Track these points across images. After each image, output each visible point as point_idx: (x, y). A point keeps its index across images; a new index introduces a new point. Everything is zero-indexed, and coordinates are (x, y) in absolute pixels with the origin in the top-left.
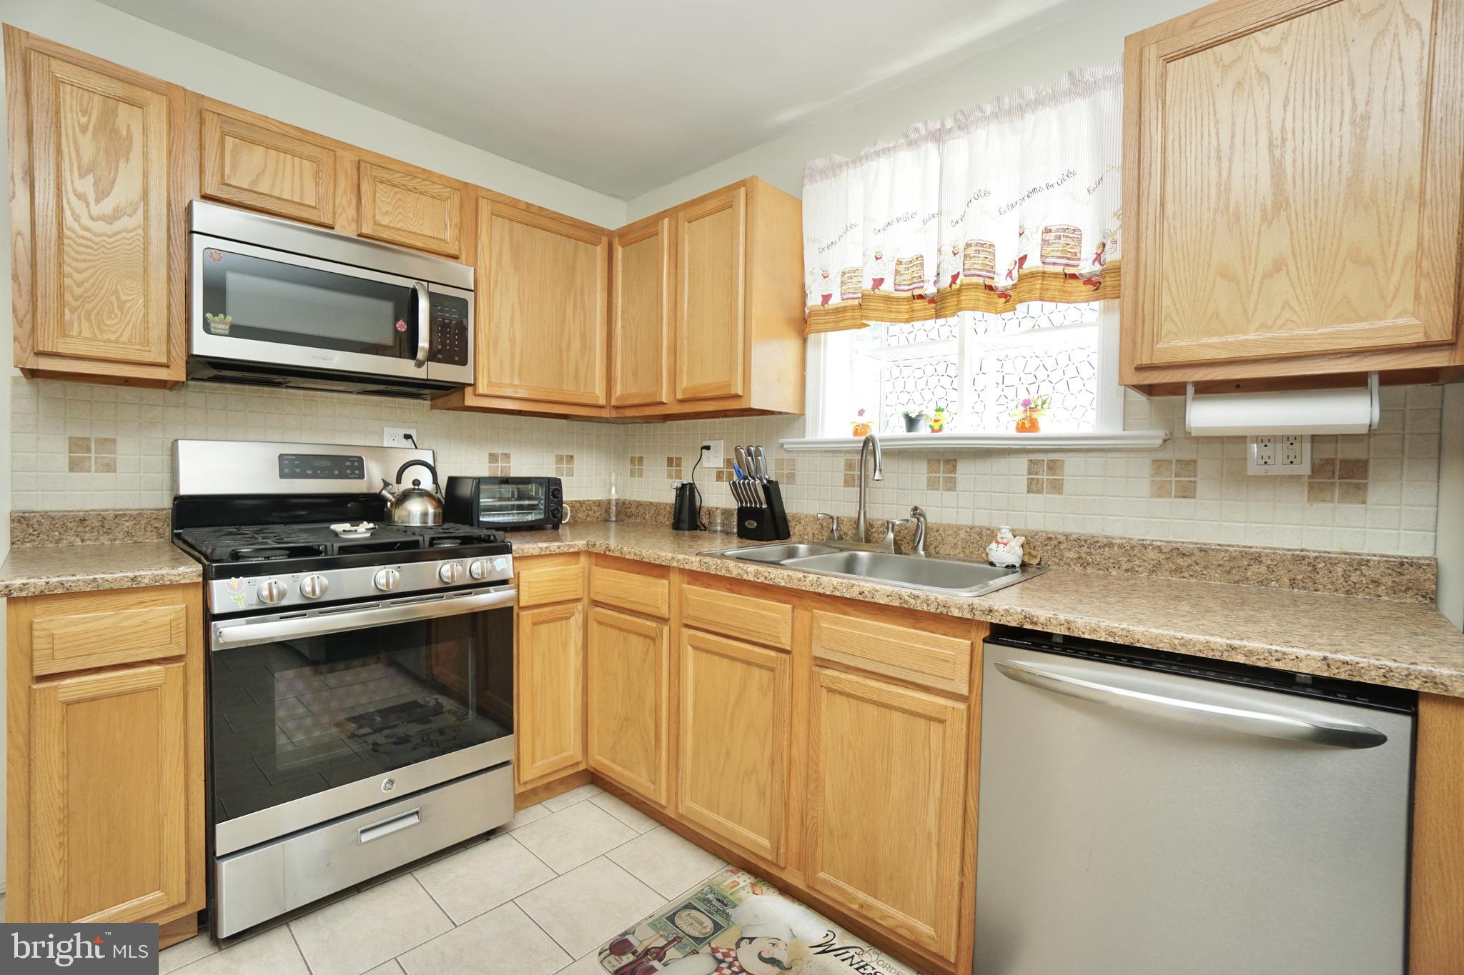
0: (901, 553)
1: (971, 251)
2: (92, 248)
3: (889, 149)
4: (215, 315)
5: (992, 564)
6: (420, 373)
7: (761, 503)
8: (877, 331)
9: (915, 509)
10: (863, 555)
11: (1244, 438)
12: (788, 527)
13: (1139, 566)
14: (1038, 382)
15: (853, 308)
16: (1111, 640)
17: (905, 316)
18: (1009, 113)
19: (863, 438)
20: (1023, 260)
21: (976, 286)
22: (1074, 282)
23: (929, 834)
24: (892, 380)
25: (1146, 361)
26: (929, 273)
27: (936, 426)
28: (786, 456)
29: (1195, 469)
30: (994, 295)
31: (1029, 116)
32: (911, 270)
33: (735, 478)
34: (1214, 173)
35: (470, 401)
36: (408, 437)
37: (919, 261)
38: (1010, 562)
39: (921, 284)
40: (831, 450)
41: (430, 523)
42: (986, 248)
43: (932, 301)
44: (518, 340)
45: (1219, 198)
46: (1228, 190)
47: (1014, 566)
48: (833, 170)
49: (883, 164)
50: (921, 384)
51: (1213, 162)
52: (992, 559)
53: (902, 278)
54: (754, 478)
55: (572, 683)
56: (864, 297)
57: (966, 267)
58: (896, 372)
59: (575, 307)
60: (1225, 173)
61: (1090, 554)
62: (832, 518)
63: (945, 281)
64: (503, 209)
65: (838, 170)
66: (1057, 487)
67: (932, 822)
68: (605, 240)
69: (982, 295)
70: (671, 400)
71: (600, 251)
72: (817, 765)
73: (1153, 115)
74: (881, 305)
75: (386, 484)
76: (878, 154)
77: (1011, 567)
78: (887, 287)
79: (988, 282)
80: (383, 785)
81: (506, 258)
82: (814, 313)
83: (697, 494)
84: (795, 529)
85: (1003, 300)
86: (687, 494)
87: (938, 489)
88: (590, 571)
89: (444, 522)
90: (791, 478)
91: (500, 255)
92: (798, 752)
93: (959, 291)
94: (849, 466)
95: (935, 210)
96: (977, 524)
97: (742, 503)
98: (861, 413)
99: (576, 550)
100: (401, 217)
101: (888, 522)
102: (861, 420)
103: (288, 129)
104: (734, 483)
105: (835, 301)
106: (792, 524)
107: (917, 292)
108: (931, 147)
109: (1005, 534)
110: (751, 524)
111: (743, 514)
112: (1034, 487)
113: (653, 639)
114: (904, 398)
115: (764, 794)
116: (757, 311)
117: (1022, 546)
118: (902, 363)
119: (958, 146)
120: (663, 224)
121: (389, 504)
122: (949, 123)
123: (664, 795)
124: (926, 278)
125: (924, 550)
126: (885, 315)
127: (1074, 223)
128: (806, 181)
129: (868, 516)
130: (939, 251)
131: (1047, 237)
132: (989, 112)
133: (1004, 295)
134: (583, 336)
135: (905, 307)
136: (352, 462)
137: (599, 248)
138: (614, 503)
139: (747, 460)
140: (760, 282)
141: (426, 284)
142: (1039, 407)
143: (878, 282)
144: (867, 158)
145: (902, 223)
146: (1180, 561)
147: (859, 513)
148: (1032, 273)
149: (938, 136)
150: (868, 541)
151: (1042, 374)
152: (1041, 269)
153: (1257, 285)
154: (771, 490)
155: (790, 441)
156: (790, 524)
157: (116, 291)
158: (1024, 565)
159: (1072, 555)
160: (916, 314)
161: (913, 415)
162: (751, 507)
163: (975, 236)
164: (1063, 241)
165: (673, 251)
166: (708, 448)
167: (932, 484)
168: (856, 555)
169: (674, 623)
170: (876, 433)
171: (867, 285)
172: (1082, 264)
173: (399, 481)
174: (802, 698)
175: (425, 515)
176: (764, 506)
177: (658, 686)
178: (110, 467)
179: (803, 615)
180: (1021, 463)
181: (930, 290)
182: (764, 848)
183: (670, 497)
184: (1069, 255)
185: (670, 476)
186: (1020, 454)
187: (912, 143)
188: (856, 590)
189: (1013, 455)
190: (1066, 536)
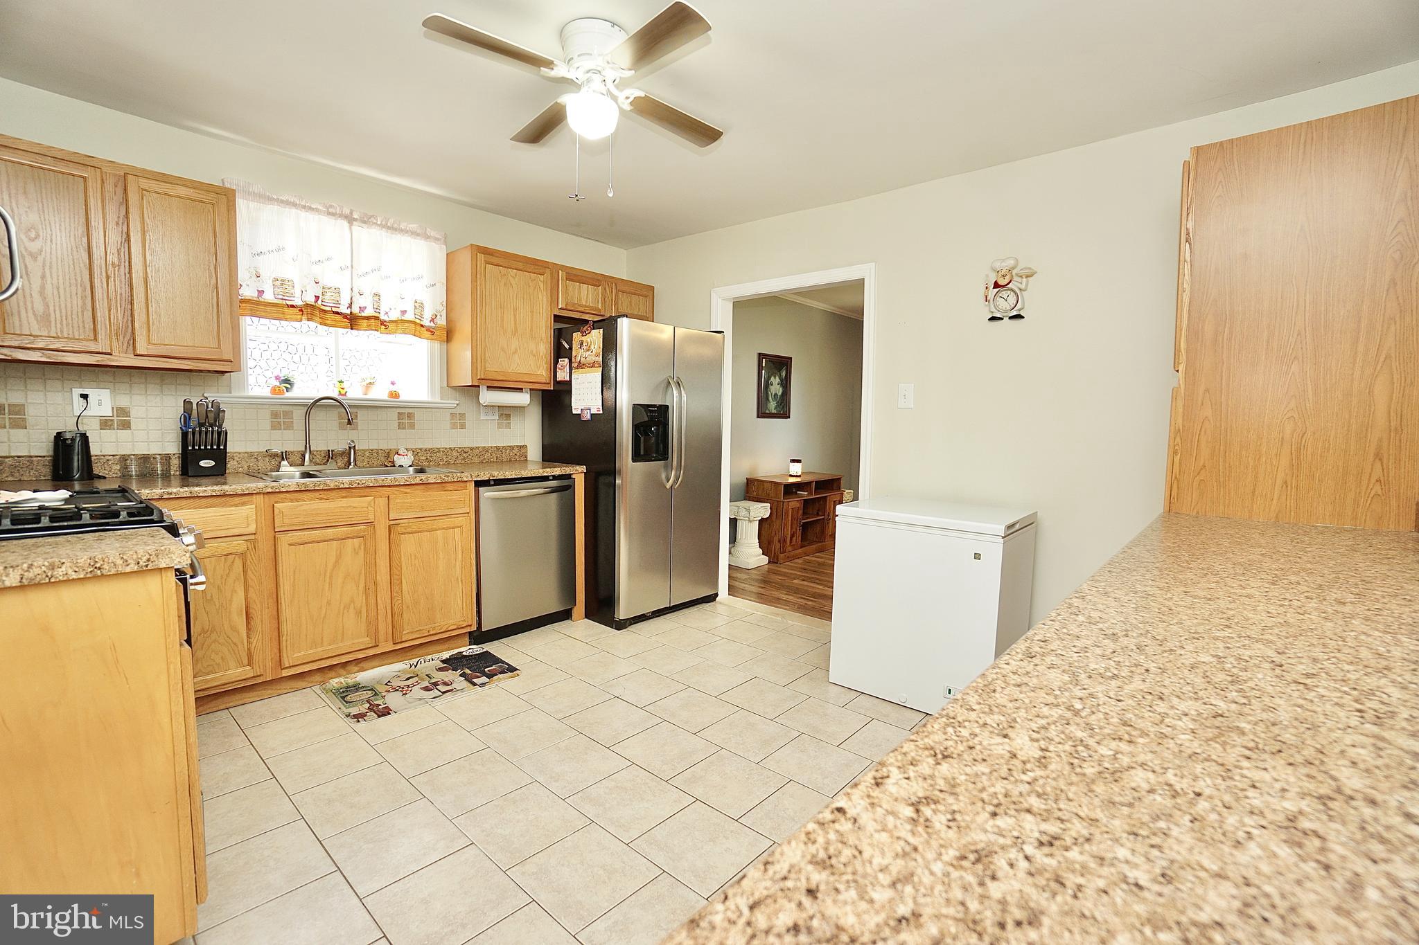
18: (389, 228)
23: (458, 578)
25: (482, 377)
26: (345, 302)
29: (465, 416)
32: (330, 296)
37: (338, 289)
38: (409, 464)
39: (338, 305)
40: (256, 404)
43: (345, 315)
52: (400, 464)
66: (412, 426)
67: (458, 572)
85: (384, 327)
87: (346, 430)
92: (382, 577)
94: (274, 415)
95: (348, 265)
101: (329, 451)
107: (336, 310)
108: (345, 224)
109: (402, 452)
110: (208, 463)
112: (401, 426)
113: (239, 554)
119: (362, 232)
122: (357, 215)
123: (261, 667)
124: (342, 302)
125: (354, 465)
126: (319, 320)
130: (351, 290)
132: (380, 222)
133: (383, 324)
143: (317, 298)
147: (306, 447)
148: (407, 320)
149: (350, 219)
159: (424, 458)
162: (207, 449)
166: (85, 396)
174: (383, 545)
176: (221, 447)
180: (393, 415)
181: (345, 309)
186: (395, 409)
187: (330, 214)
188: (418, 479)
189: (389, 410)
190: (421, 449)
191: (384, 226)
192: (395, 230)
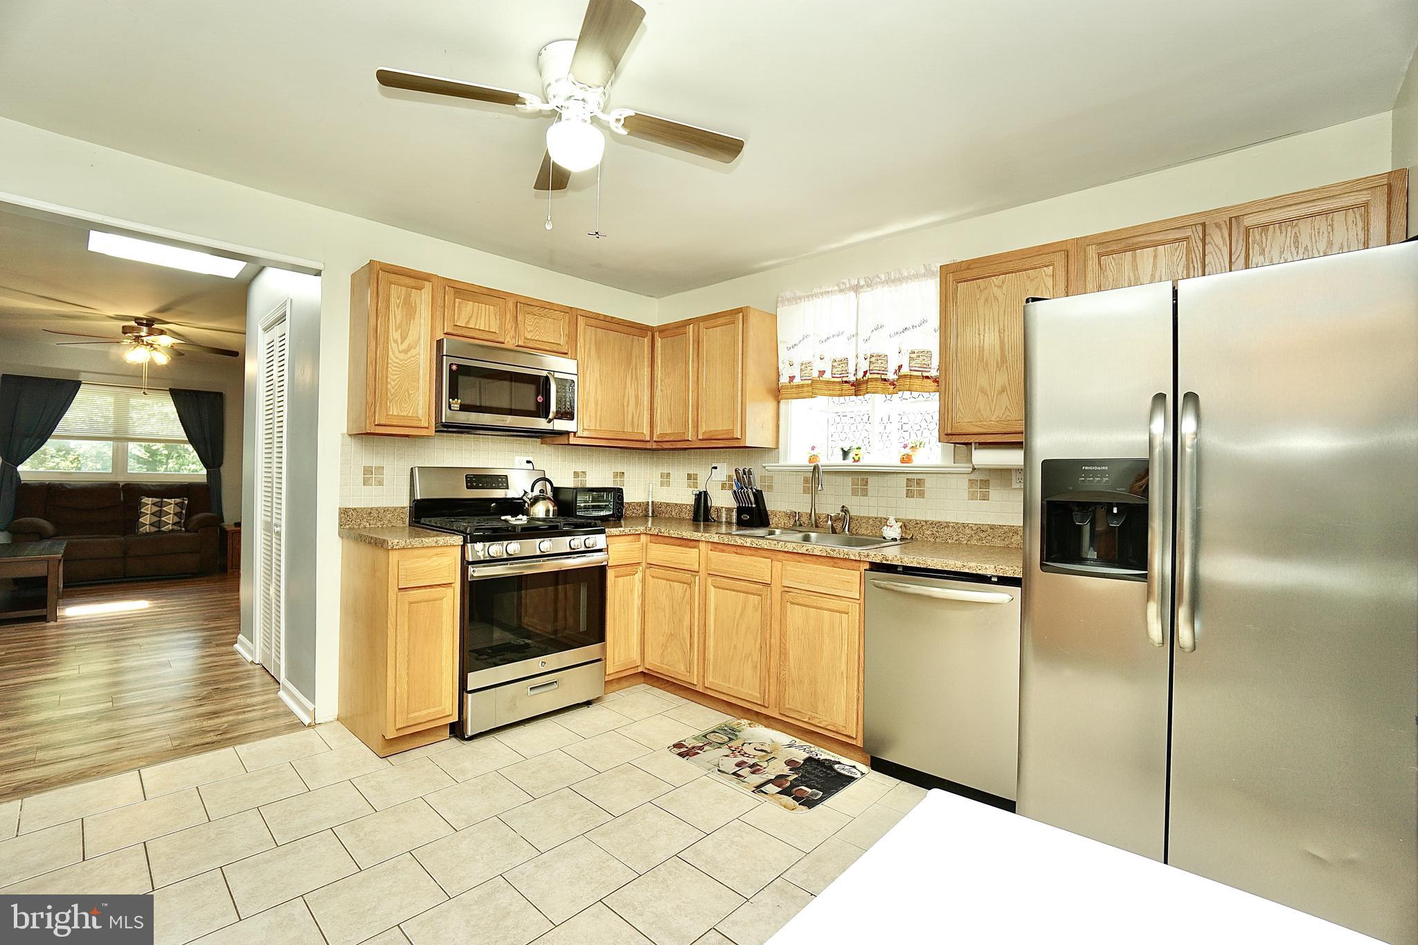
0: (836, 533)
1: (873, 359)
2: (398, 367)
3: (828, 292)
4: (453, 400)
5: (884, 538)
6: (549, 427)
7: (752, 504)
8: (821, 401)
9: (843, 507)
10: (813, 535)
11: (1011, 470)
12: (768, 519)
13: (962, 538)
14: (922, 429)
15: (808, 385)
16: (918, 566)
17: (839, 393)
18: (893, 281)
19: (813, 464)
20: (900, 367)
21: (876, 379)
22: (929, 381)
23: (842, 673)
24: (835, 425)
25: (949, 432)
26: (852, 369)
27: (856, 458)
28: (767, 474)
29: (989, 484)
30: (887, 383)
31: (904, 285)
32: (841, 365)
33: (735, 488)
34: (978, 342)
35: (572, 440)
36: (528, 462)
37: (845, 361)
38: (894, 536)
39: (847, 375)
40: (796, 471)
41: (551, 516)
42: (882, 358)
43: (853, 385)
44: (599, 402)
45: (979, 354)
46: (983, 350)
47: (896, 539)
48: (796, 299)
49: (824, 301)
50: (853, 428)
51: (977, 336)
52: (884, 535)
53: (836, 370)
54: (747, 488)
55: (636, 615)
56: (813, 381)
57: (871, 368)
58: (838, 419)
59: (632, 378)
60: (982, 341)
61: (938, 532)
62: (795, 513)
63: (860, 375)
64: (593, 322)
65: (799, 301)
66: (921, 494)
67: (844, 666)
68: (650, 334)
69: (880, 385)
70: (694, 438)
71: (647, 341)
72: (785, 645)
73: (951, 309)
74: (823, 386)
75: (526, 492)
76: (822, 294)
77: (895, 540)
78: (828, 376)
79: (883, 377)
80: (540, 664)
81: (593, 352)
82: (784, 387)
83: (709, 498)
84: (773, 521)
85: (893, 387)
86: (702, 499)
87: (858, 495)
88: (647, 545)
89: (558, 516)
90: (770, 487)
91: (590, 348)
92: (775, 641)
93: (867, 381)
94: (806, 480)
95: (854, 333)
96: (879, 516)
97: (739, 504)
98: (813, 448)
99: (639, 532)
100: (537, 333)
101: (828, 515)
102: (814, 452)
103: (483, 289)
104: (735, 491)
105: (797, 381)
106: (771, 517)
107: (844, 379)
108: (852, 294)
109: (892, 521)
110: (746, 517)
111: (740, 511)
112: (909, 494)
113: (689, 584)
114: (843, 436)
115: (756, 667)
116: (749, 385)
117: (901, 527)
118: (841, 415)
119: (866, 296)
120: (689, 328)
121: (526, 505)
122: (862, 283)
123: (695, 678)
124: (849, 371)
125: (848, 531)
126: (826, 392)
127: (926, 348)
128: (779, 305)
129: (817, 512)
130: (857, 357)
131: (913, 356)
132: (883, 279)
133: (892, 384)
134: (637, 397)
135: (838, 387)
136: (502, 479)
137: (646, 339)
138: (650, 504)
139: (743, 477)
140: (751, 369)
141: (552, 373)
142: (918, 447)
143: (822, 373)
144: (816, 295)
145: (836, 338)
146: (981, 535)
147: (811, 510)
148: (905, 375)
149: (856, 289)
150: (817, 526)
151: (924, 424)
152: (909, 374)
153: (995, 397)
154: (758, 495)
155: (770, 465)
156: (770, 517)
157: (407, 390)
158: (903, 539)
159: (929, 532)
160: (844, 392)
161: (846, 450)
162: (745, 506)
163: (876, 351)
164: (921, 358)
165: (696, 346)
166: (716, 468)
167: (854, 493)
168: (809, 535)
169: (703, 573)
170: (823, 461)
171: (815, 374)
172: (932, 371)
173: (532, 491)
174: (777, 608)
175: (548, 511)
176: (754, 506)
177: (692, 612)
178: (380, 483)
179: (778, 565)
180: (902, 480)
181: (852, 378)
182: (757, 698)
183: (691, 500)
184: (925, 366)
185: (689, 486)
186: (902, 475)
187: (841, 291)
188: (805, 548)
189: (898, 475)
190: (926, 522)
191: (889, 281)
192: (899, 280)
